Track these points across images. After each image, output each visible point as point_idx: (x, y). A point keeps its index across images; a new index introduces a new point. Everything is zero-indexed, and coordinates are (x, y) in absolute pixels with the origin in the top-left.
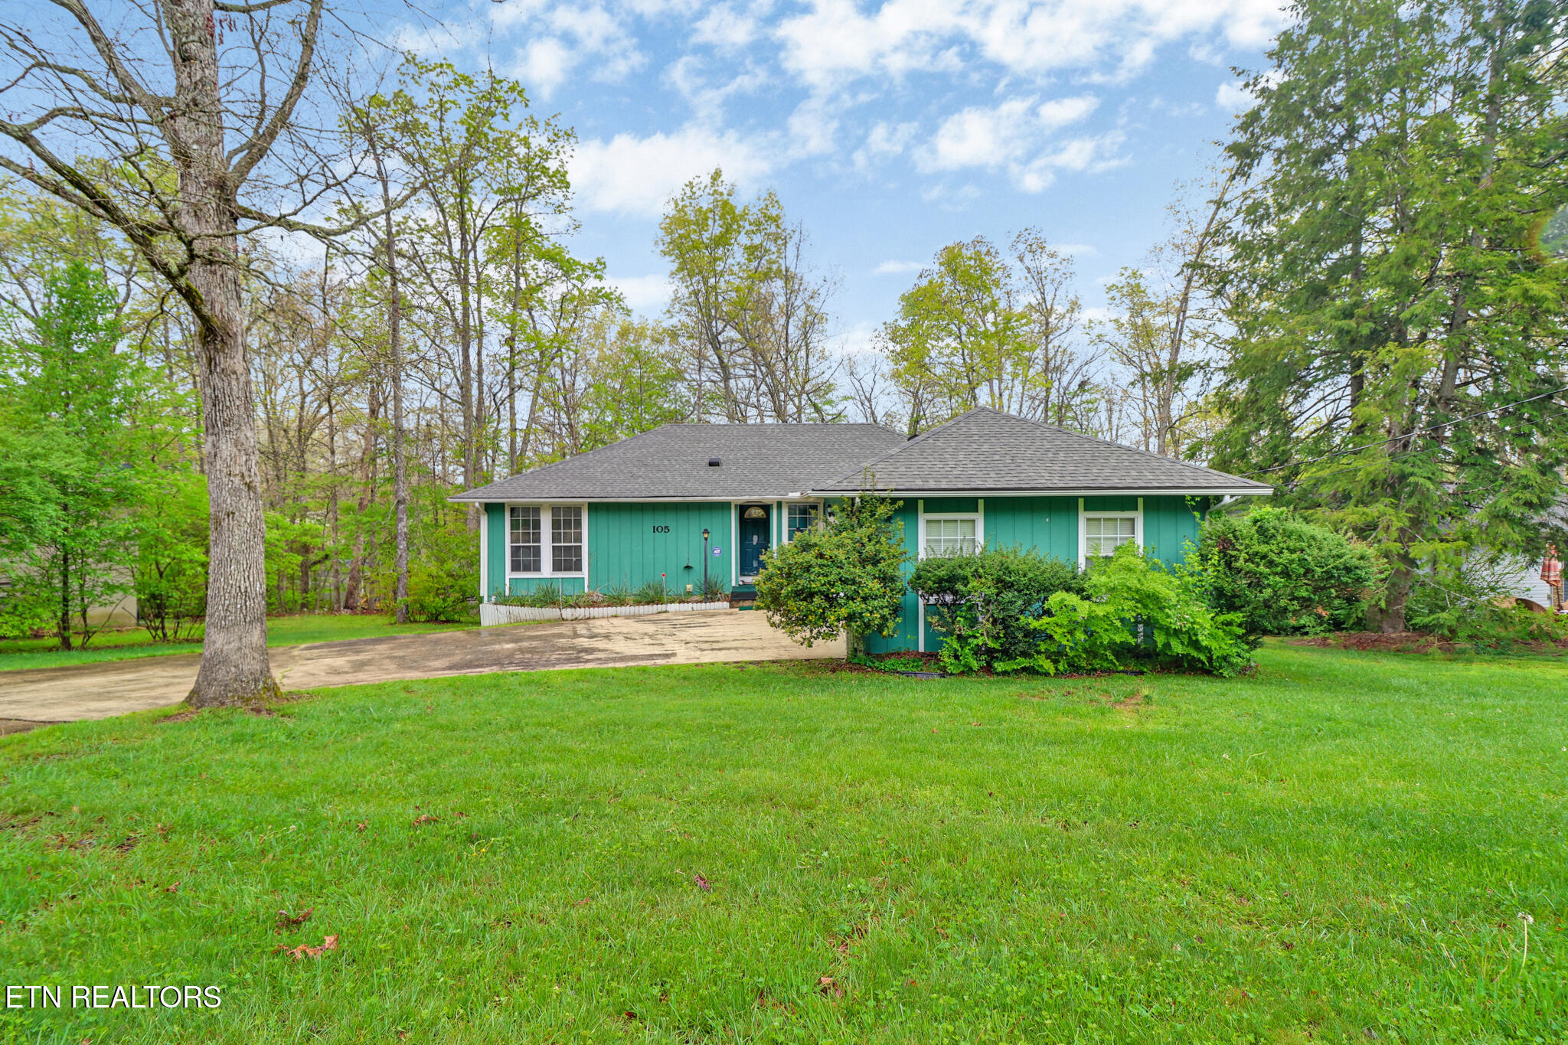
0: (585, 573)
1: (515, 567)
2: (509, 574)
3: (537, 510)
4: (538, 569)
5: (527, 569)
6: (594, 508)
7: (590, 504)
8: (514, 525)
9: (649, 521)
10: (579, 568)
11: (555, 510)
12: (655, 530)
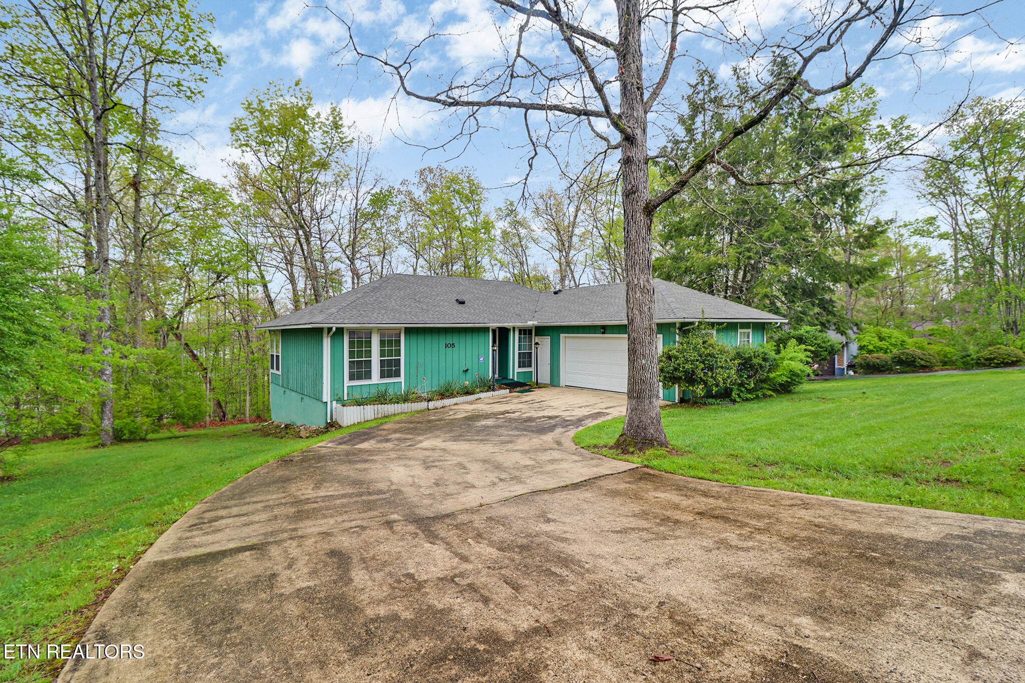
0: (402, 379)
1: (352, 378)
2: (347, 383)
3: (368, 333)
4: (369, 377)
5: (361, 378)
6: (409, 331)
7: (406, 328)
8: (351, 345)
9: (443, 340)
10: (397, 374)
11: (382, 333)
12: (446, 346)
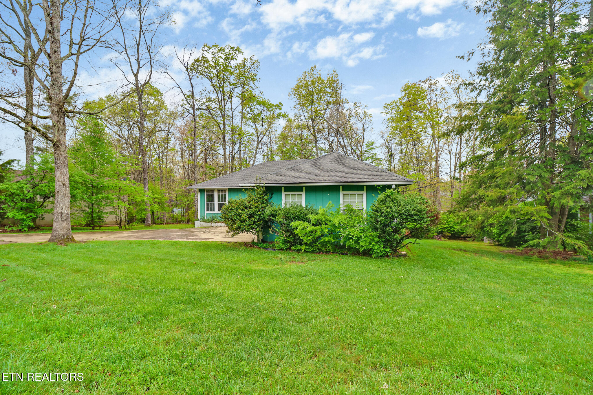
1: (208, 210)
2: (206, 212)
3: (213, 191)
4: (214, 210)
5: (211, 210)
6: (230, 190)
7: (228, 189)
8: (207, 196)
11: (219, 191)
